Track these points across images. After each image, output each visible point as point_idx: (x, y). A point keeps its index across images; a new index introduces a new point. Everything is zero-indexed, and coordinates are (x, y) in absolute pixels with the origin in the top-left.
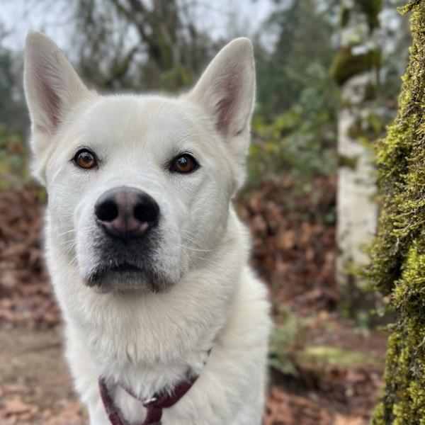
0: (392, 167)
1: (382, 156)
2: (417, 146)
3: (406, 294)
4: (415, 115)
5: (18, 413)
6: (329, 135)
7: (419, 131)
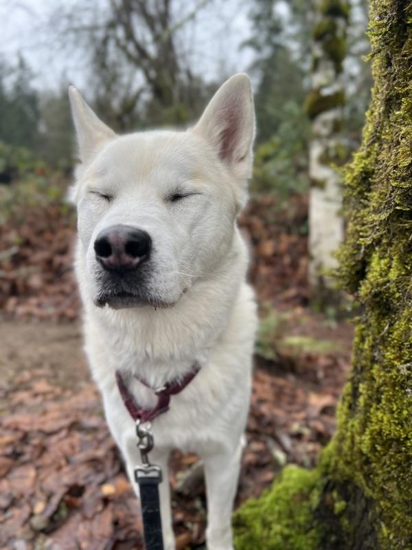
0: (358, 187)
1: (349, 178)
2: (379, 170)
3: (370, 292)
4: (376, 145)
5: (44, 394)
6: (302, 161)
7: (380, 157)
